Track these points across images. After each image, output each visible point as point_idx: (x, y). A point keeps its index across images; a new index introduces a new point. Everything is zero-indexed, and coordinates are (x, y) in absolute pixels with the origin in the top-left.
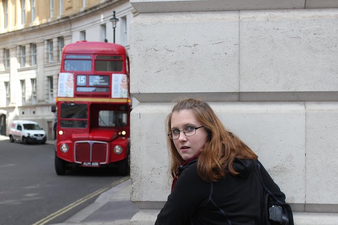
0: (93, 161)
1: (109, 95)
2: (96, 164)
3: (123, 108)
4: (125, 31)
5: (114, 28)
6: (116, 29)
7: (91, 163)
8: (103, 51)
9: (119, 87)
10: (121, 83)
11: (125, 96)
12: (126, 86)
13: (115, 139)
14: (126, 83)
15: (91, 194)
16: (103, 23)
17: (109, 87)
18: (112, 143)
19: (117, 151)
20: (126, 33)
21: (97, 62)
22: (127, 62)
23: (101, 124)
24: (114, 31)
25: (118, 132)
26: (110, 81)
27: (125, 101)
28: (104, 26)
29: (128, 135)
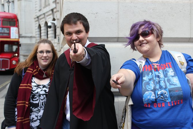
0: (2, 68)
1: (9, 37)
2: (3, 70)
3: (16, 43)
4: (13, 8)
5: (9, 6)
6: (10, 7)
7: (1, 69)
8: (6, 16)
9: (14, 33)
10: (15, 31)
11: (17, 37)
12: (18, 33)
13: (12, 58)
14: (18, 32)
15: (3, 84)
16: (3, 3)
17: (9, 34)
18: (11, 59)
19: (14, 63)
20: (14, 8)
21: (3, 21)
22: (17, 22)
23: (5, 51)
24: (9, 7)
25: (14, 54)
26: (10, 31)
27: (17, 40)
28: (3, 5)
29: (18, 56)
